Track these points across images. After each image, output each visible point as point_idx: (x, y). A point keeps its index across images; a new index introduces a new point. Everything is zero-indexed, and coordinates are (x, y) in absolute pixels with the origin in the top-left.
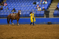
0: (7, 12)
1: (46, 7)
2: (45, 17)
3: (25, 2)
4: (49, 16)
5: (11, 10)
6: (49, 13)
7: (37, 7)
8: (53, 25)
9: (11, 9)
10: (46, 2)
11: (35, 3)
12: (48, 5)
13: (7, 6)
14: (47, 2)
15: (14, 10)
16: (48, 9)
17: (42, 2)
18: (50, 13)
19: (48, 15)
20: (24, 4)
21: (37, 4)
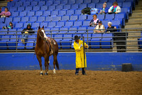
0: (10, 36)
1: (118, 23)
2: (115, 51)
3: (61, 7)
4: (125, 48)
5: (22, 30)
6: (125, 39)
7: (92, 21)
8: (135, 73)
9: (20, 25)
10: (118, 9)
11: (87, 11)
12: (123, 16)
13: (10, 19)
14: (121, 7)
15: (29, 28)
16: (123, 27)
17: (107, 9)
18: (128, 40)
19: (124, 43)
20: (56, 12)
21: (92, 12)
